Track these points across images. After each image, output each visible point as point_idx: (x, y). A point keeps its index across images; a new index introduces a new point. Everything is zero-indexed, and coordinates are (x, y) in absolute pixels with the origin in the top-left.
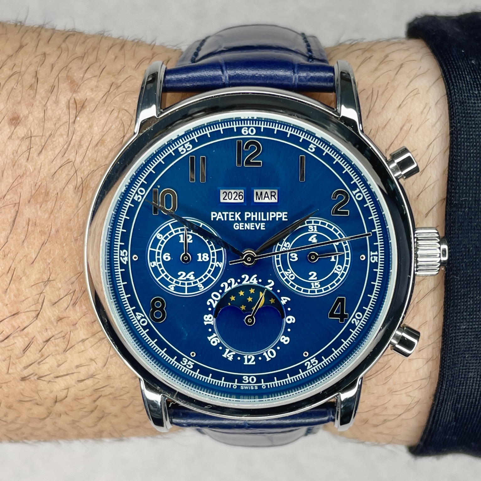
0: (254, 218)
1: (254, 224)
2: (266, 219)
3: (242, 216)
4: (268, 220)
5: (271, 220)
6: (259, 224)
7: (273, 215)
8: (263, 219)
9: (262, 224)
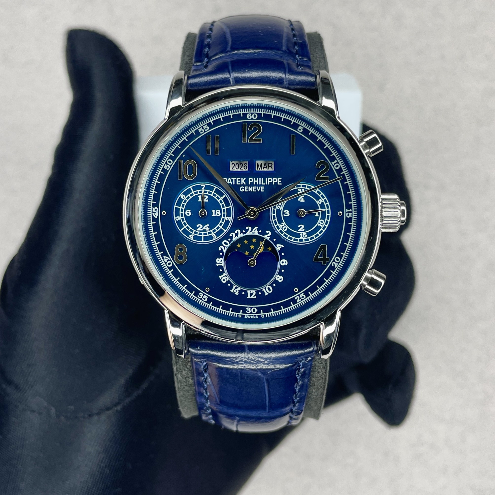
0: (256, 183)
1: (255, 187)
2: (265, 183)
3: (247, 181)
4: (266, 184)
5: (269, 184)
6: (260, 187)
7: (270, 180)
8: (262, 184)
9: (262, 187)
